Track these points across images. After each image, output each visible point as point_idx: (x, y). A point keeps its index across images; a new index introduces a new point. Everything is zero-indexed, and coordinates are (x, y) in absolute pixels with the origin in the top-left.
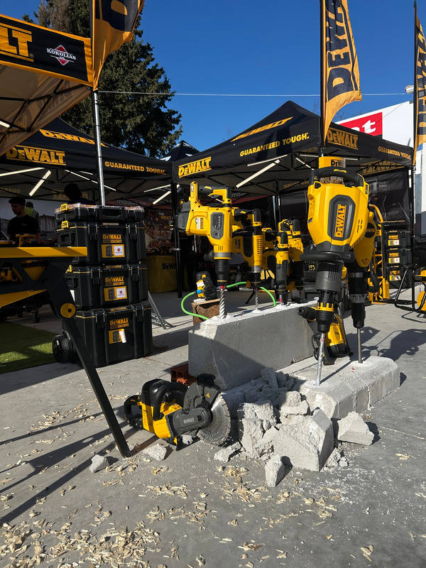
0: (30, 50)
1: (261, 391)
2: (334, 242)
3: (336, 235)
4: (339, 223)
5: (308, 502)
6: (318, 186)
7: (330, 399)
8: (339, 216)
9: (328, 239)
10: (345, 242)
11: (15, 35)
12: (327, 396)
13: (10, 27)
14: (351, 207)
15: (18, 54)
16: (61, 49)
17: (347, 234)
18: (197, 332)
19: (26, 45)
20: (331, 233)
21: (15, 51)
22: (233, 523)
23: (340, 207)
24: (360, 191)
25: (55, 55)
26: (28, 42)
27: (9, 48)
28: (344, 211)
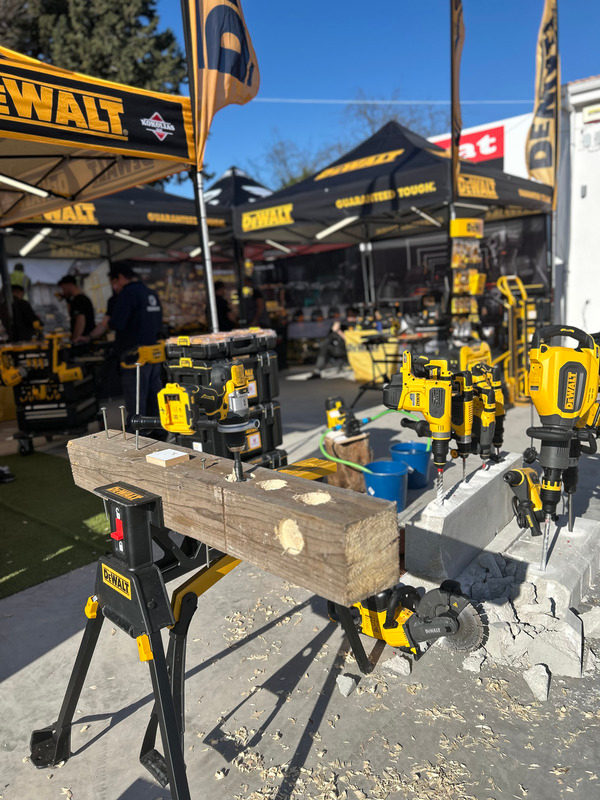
0: (124, 125)
1: (485, 581)
2: (565, 415)
3: (567, 407)
4: (570, 394)
5: (588, 716)
6: (544, 350)
7: (564, 588)
8: (569, 385)
9: (558, 412)
10: (575, 415)
11: (104, 105)
12: (559, 585)
13: (96, 95)
14: (582, 375)
15: (110, 132)
16: (157, 118)
17: (578, 407)
18: (417, 524)
19: (117, 118)
20: (561, 405)
21: (106, 128)
22: (529, 747)
23: (570, 375)
24: (591, 355)
25: (151, 128)
26: (120, 114)
27: (100, 125)
28: (574, 380)
